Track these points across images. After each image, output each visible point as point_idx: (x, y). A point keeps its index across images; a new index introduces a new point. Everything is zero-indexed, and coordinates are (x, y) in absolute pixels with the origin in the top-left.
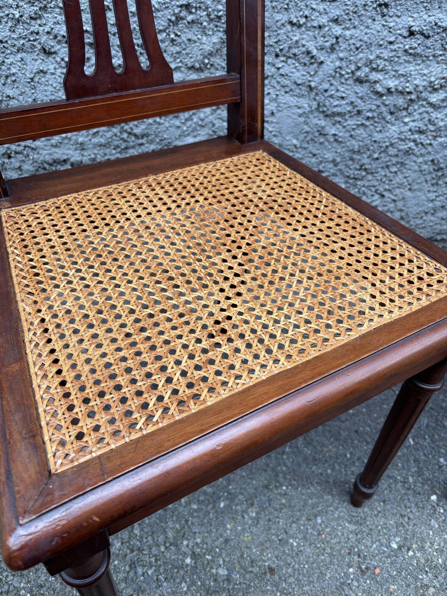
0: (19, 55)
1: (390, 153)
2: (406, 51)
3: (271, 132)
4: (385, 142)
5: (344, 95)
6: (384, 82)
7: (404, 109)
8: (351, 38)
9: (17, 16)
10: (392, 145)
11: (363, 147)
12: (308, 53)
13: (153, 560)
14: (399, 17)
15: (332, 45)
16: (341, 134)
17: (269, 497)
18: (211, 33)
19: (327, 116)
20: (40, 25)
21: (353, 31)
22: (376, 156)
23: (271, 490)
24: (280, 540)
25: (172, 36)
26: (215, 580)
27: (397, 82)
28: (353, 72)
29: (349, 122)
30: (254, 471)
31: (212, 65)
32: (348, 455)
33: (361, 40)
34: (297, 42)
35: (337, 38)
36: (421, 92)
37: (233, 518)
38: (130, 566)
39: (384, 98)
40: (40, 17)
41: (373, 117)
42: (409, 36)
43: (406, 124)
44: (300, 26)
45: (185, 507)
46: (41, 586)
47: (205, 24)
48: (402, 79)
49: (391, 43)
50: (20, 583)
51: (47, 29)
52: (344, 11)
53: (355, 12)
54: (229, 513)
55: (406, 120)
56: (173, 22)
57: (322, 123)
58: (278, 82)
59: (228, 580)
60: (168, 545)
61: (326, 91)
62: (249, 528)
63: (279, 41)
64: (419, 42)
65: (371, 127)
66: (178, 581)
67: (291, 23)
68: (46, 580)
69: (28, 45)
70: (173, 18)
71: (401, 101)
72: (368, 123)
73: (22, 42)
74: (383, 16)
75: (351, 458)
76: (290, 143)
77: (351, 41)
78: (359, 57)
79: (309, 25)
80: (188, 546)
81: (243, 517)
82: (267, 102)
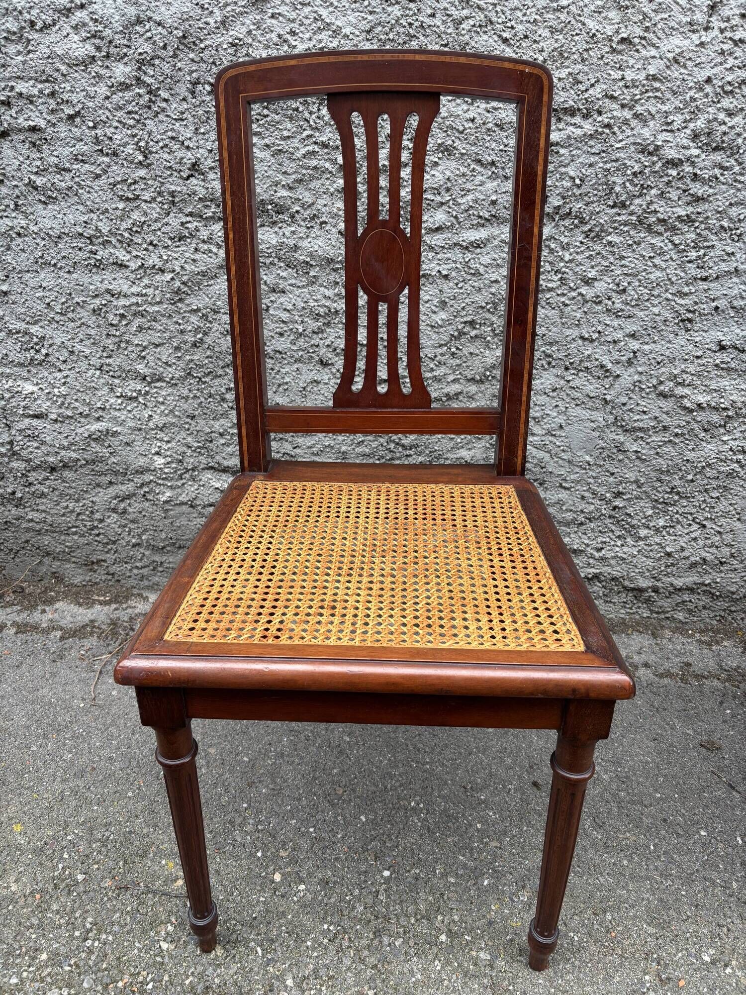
0: (296, 366)
1: (708, 475)
2: (717, 365)
3: (559, 447)
4: (700, 462)
5: (645, 409)
6: (693, 397)
7: (720, 426)
8: (651, 353)
9: (300, 331)
10: (709, 465)
11: (673, 467)
12: (602, 366)
13: (401, 930)
14: (706, 331)
15: (629, 359)
16: (644, 451)
18: (494, 347)
19: (626, 431)
20: (321, 339)
21: (653, 345)
22: (690, 477)
25: (453, 350)
26: (475, 965)
27: (709, 398)
28: (654, 386)
29: (654, 438)
30: (527, 848)
31: (493, 377)
32: (652, 847)
33: (662, 355)
34: (589, 356)
35: (635, 353)
36: (741, 409)
37: (499, 899)
38: (374, 933)
39: (695, 414)
40: (322, 332)
41: (683, 434)
42: (720, 350)
43: (725, 442)
44: (592, 341)
45: (440, 879)
47: (489, 338)
48: (715, 395)
49: (698, 357)
50: (250, 934)
51: (328, 342)
52: (642, 326)
53: (655, 328)
54: (493, 892)
55: (725, 438)
56: (455, 337)
57: (622, 438)
58: (568, 395)
59: (491, 966)
60: (419, 917)
61: (624, 404)
62: (519, 913)
63: (569, 354)
64: (732, 356)
65: (682, 445)
66: (430, 957)
67: (582, 338)
68: (278, 935)
69: (306, 356)
70: (456, 334)
71: (715, 418)
72: (677, 440)
73: (300, 353)
74: (687, 330)
75: (655, 850)
76: (582, 459)
77: (651, 356)
78: (660, 371)
79: (602, 340)
80: (443, 922)
81: (512, 900)
82: (555, 414)
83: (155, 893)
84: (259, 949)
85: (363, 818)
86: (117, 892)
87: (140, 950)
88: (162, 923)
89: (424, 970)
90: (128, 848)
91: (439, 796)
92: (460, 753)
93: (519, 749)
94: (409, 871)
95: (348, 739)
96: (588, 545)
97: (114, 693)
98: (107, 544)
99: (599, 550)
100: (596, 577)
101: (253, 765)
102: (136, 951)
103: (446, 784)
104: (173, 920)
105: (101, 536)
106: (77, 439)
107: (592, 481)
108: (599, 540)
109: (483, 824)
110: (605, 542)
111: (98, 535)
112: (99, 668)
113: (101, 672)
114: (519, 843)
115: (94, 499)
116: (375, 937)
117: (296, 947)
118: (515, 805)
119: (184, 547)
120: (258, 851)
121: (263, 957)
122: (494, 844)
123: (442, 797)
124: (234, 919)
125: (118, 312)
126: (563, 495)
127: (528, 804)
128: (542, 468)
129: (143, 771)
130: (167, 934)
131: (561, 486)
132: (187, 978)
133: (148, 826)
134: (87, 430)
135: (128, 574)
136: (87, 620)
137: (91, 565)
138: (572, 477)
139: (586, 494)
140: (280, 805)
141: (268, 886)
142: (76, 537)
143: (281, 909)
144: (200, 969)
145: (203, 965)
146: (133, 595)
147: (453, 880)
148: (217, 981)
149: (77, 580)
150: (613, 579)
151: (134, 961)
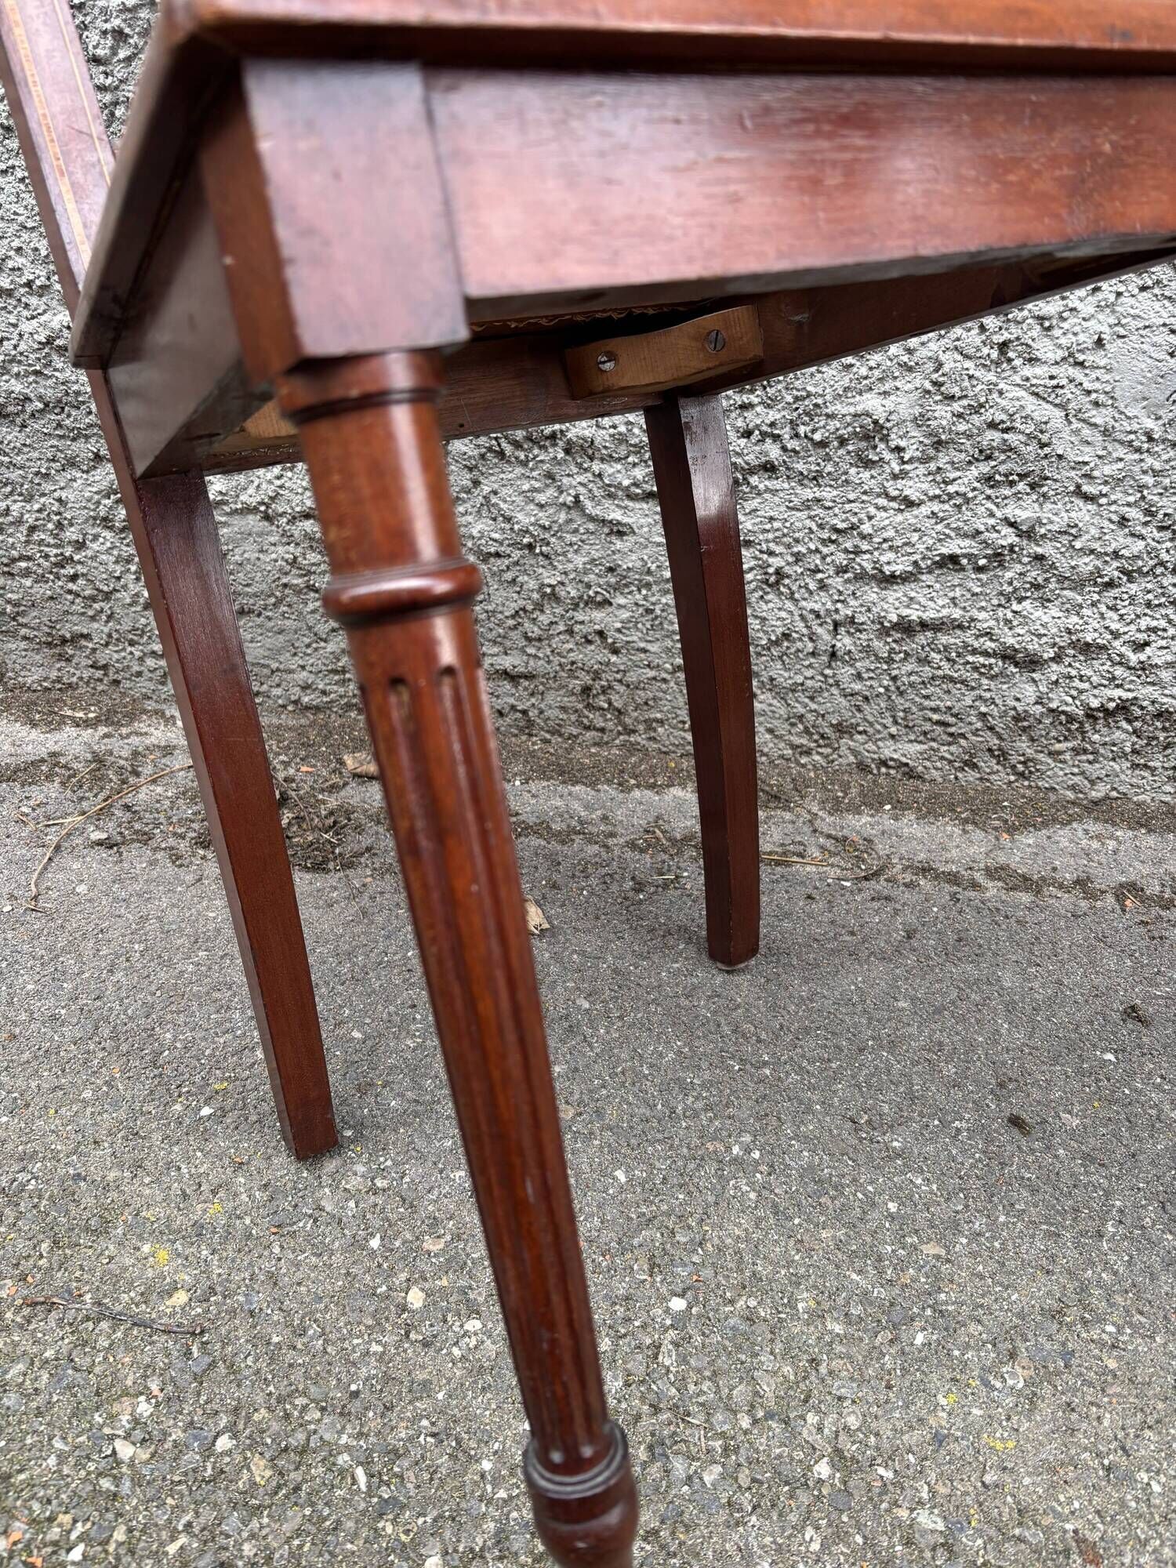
3: (1089, 392)
13: (717, 1444)
17: (1064, 1344)
23: (1069, 1326)
24: (1108, 1469)
26: (908, 1543)
30: (1011, 1265)
37: (954, 1380)
38: (650, 1448)
45: (808, 1323)
46: (395, 1454)
50: (340, 1432)
54: (940, 1363)
59: (947, 1547)
60: (760, 1414)
62: (1008, 1419)
66: (793, 1518)
68: (410, 1439)
76: (1135, 427)
80: (820, 1430)
81: (986, 1384)
82: (1091, 310)
83: (116, 1320)
84: (360, 1473)
85: (621, 1176)
86: (26, 1311)
87: (62, 1458)
88: (126, 1393)
89: (779, 1549)
90: (67, 1212)
91: (796, 1137)
92: (839, 1048)
93: (972, 1047)
94: (732, 1302)
95: (587, 1005)
96: (1116, 635)
97: (81, 889)
98: (93, 599)
99: (1140, 647)
100: (1123, 708)
101: (373, 1050)
102: (52, 1461)
103: (809, 1110)
104: (154, 1387)
105: (81, 581)
106: (22, 347)
107: (1149, 480)
108: (1144, 623)
109: (902, 1204)
110: (1154, 630)
111: (74, 578)
112: (56, 839)
113: (58, 848)
114: (992, 1250)
115: (64, 496)
116: (653, 1458)
117: (453, 1474)
118: (973, 1166)
119: (251, 611)
120: (372, 1235)
121: (370, 1493)
122: (931, 1249)
123: (805, 1139)
124: (304, 1394)
125: (108, 26)
126: (1082, 513)
127: (1003, 1164)
128: (1043, 446)
129: (124, 1048)
130: (136, 1421)
131: (1078, 492)
132: (173, 1539)
133: (121, 1166)
134: (44, 325)
135: (136, 668)
136: (43, 752)
137: (60, 645)
138: (1107, 470)
139: (1134, 513)
140: (428, 1136)
141: (393, 1316)
142: (28, 582)
143: (421, 1376)
144: (208, 1515)
145: (215, 1505)
146: (144, 711)
147: (838, 1329)
148: (248, 1549)
149: (31, 678)
150: (1159, 715)
151: (45, 1486)
